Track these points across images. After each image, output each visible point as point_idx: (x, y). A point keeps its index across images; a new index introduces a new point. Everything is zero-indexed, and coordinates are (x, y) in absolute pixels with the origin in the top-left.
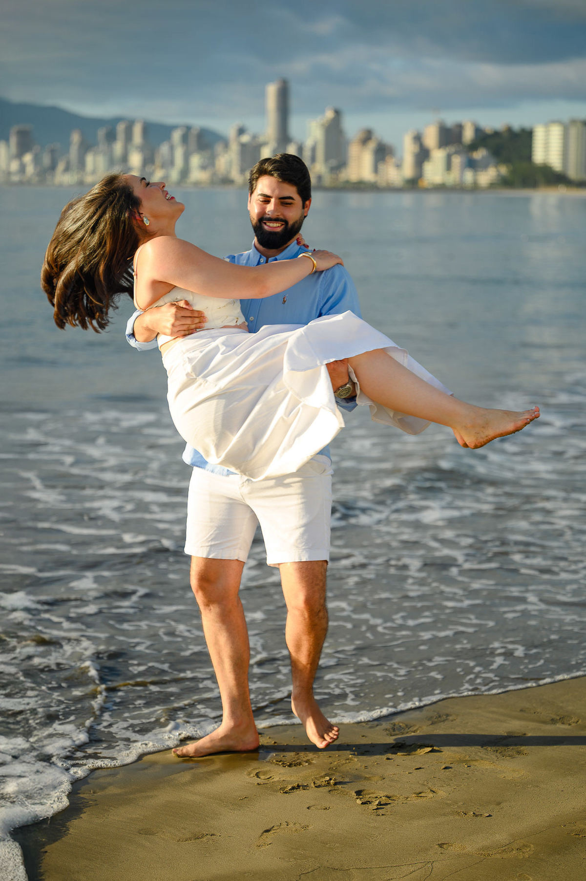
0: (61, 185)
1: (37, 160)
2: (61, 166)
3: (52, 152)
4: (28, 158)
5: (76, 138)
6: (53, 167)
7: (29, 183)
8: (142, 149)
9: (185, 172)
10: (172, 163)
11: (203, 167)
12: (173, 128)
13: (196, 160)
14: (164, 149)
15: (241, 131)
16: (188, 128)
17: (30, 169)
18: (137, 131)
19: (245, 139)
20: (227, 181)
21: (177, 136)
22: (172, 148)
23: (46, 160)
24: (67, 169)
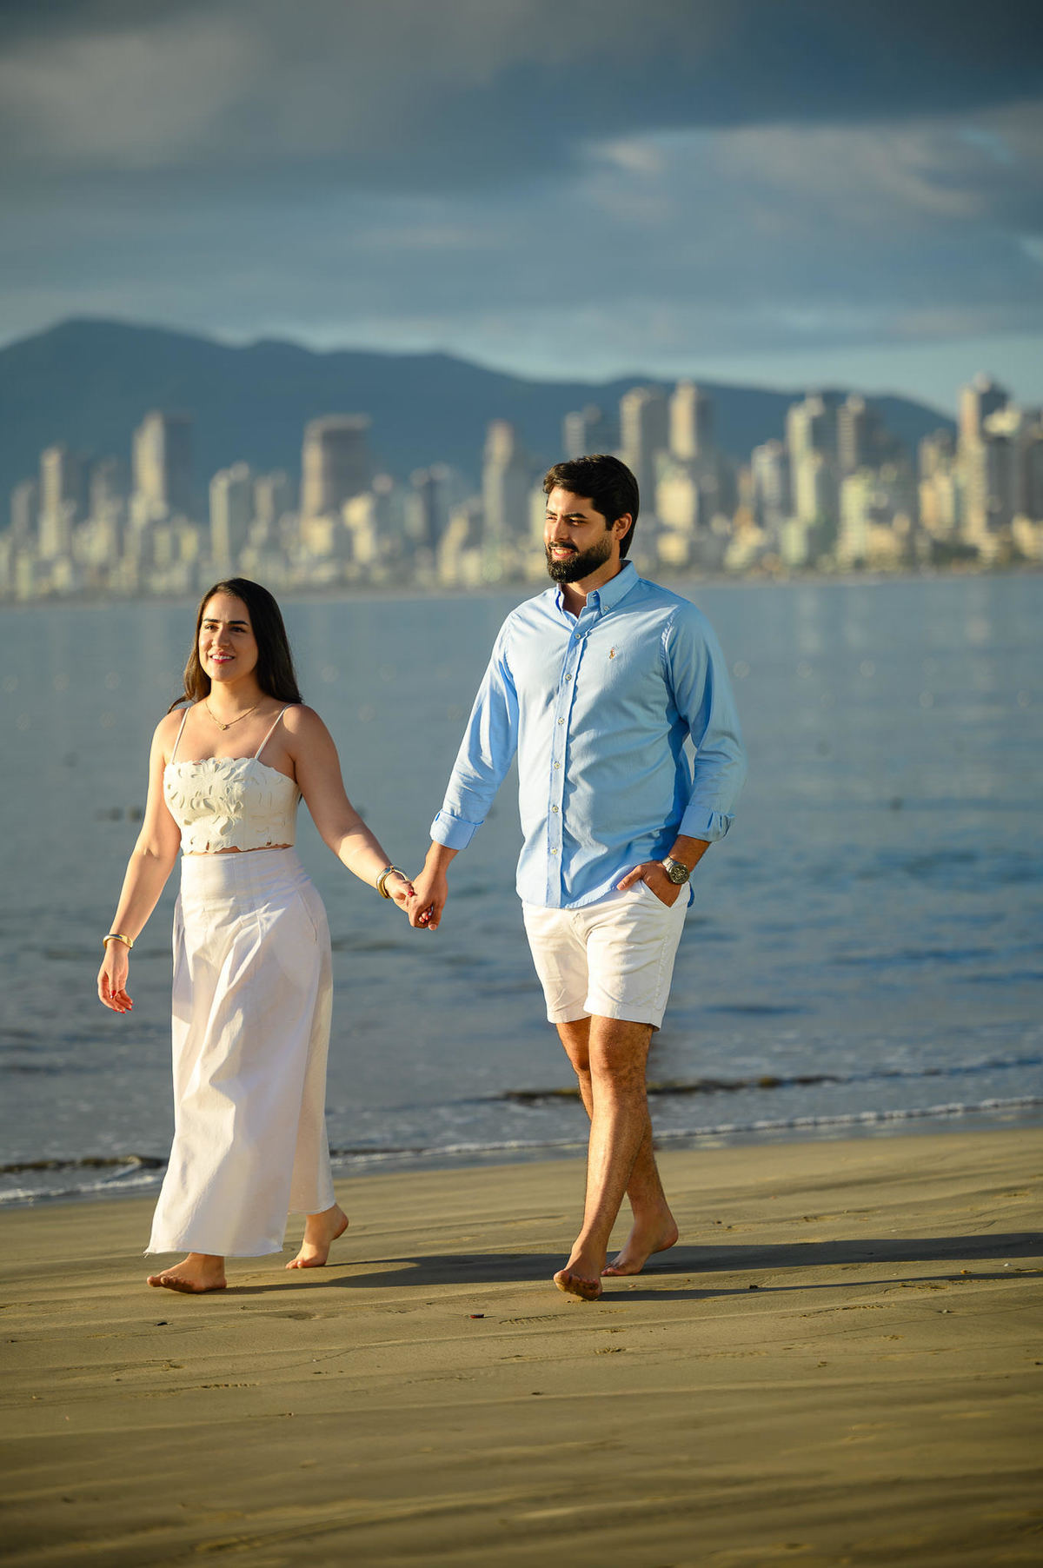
0: (459, 586)
1: (383, 519)
2: (456, 530)
3: (431, 487)
4: (358, 512)
5: (499, 445)
6: (433, 536)
7: (364, 582)
8: (694, 469)
9: (826, 532)
10: (787, 506)
11: (878, 516)
12: (790, 400)
13: (855, 496)
14: (764, 463)
15: (993, 400)
16: (833, 399)
17: (365, 545)
18: (682, 412)
19: (1004, 423)
20: (952, 552)
21: (799, 423)
22: (785, 464)
23: (414, 517)
24: (474, 540)
